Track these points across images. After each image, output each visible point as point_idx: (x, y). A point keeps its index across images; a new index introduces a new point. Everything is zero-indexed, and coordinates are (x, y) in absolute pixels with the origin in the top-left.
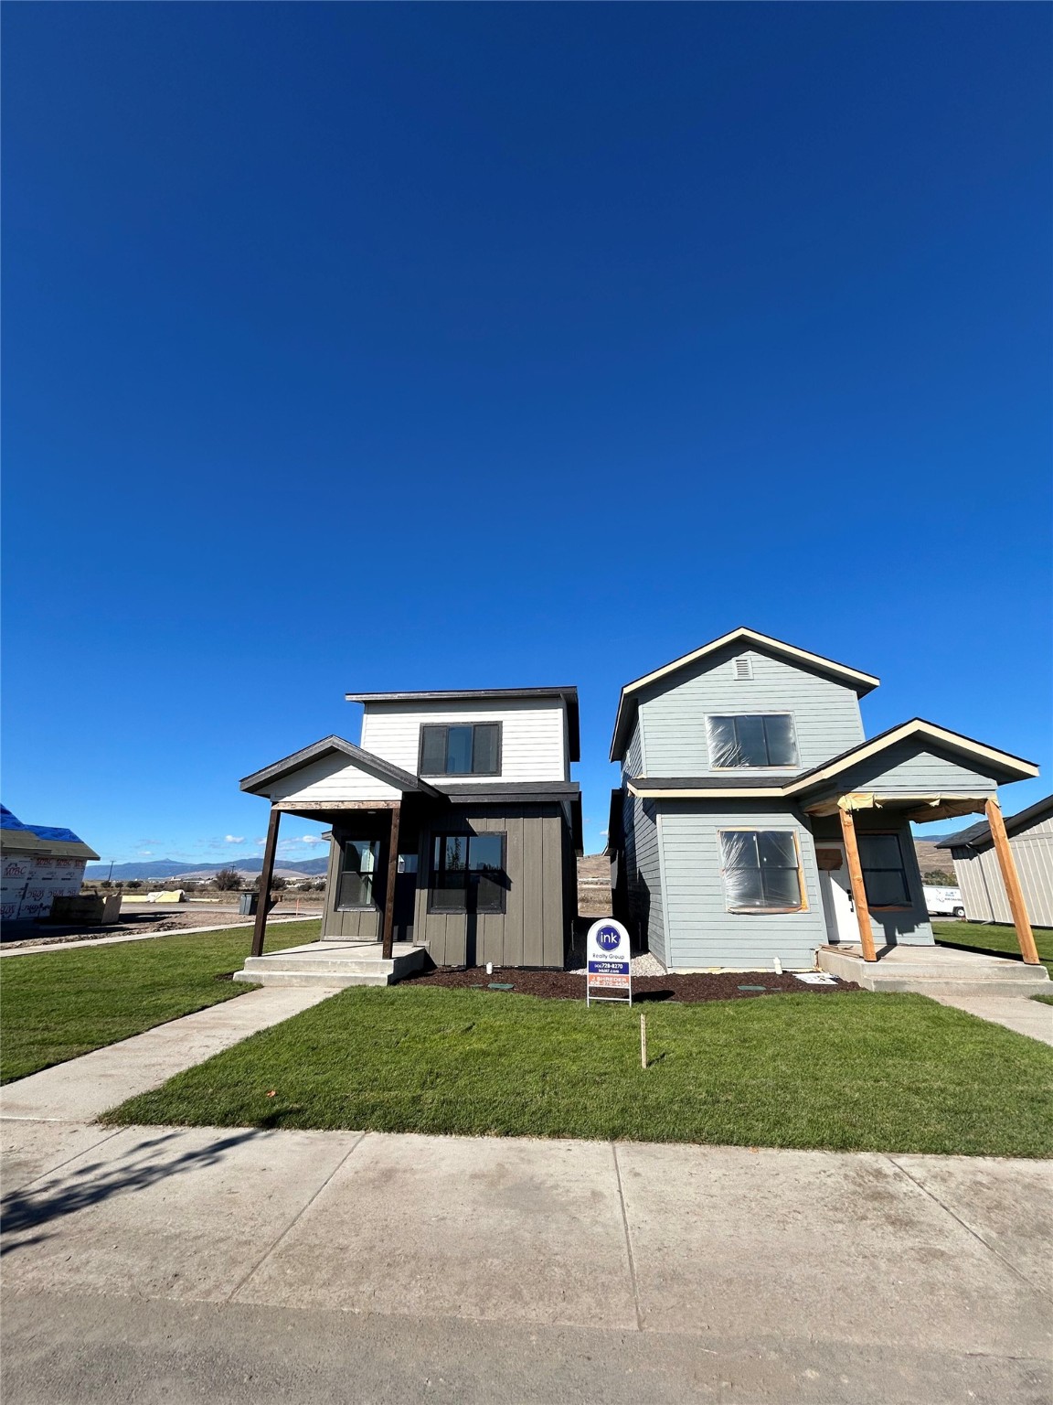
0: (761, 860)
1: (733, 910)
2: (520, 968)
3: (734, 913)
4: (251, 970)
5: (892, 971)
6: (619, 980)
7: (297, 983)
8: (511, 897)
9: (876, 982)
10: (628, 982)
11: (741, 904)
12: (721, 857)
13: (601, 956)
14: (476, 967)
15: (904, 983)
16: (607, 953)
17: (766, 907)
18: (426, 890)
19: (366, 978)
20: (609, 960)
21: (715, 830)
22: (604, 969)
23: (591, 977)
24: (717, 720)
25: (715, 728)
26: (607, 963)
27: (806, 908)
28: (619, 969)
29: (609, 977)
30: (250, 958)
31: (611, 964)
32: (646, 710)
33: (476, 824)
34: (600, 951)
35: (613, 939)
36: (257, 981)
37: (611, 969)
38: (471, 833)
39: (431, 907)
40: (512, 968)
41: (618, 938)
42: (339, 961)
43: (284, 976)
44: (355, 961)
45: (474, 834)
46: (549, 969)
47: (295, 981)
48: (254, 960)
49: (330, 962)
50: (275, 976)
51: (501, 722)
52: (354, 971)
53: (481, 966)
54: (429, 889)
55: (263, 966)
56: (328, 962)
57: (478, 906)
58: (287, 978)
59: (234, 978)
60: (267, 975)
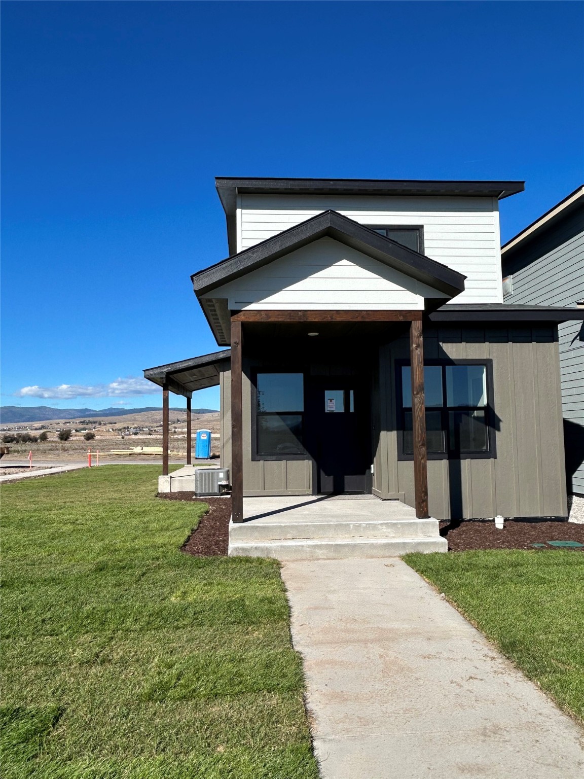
7: (324, 554)
8: (501, 438)
18: (395, 433)
30: (233, 525)
33: (453, 350)
39: (404, 453)
42: (364, 523)
43: (303, 546)
44: (386, 522)
45: (451, 362)
46: (551, 520)
47: (319, 553)
48: (240, 528)
49: (351, 526)
50: (289, 547)
51: (422, 226)
52: (387, 534)
53: (470, 520)
54: (398, 430)
55: (256, 534)
56: (348, 525)
57: (462, 450)
58: (308, 549)
59: (229, 552)
60: (278, 546)
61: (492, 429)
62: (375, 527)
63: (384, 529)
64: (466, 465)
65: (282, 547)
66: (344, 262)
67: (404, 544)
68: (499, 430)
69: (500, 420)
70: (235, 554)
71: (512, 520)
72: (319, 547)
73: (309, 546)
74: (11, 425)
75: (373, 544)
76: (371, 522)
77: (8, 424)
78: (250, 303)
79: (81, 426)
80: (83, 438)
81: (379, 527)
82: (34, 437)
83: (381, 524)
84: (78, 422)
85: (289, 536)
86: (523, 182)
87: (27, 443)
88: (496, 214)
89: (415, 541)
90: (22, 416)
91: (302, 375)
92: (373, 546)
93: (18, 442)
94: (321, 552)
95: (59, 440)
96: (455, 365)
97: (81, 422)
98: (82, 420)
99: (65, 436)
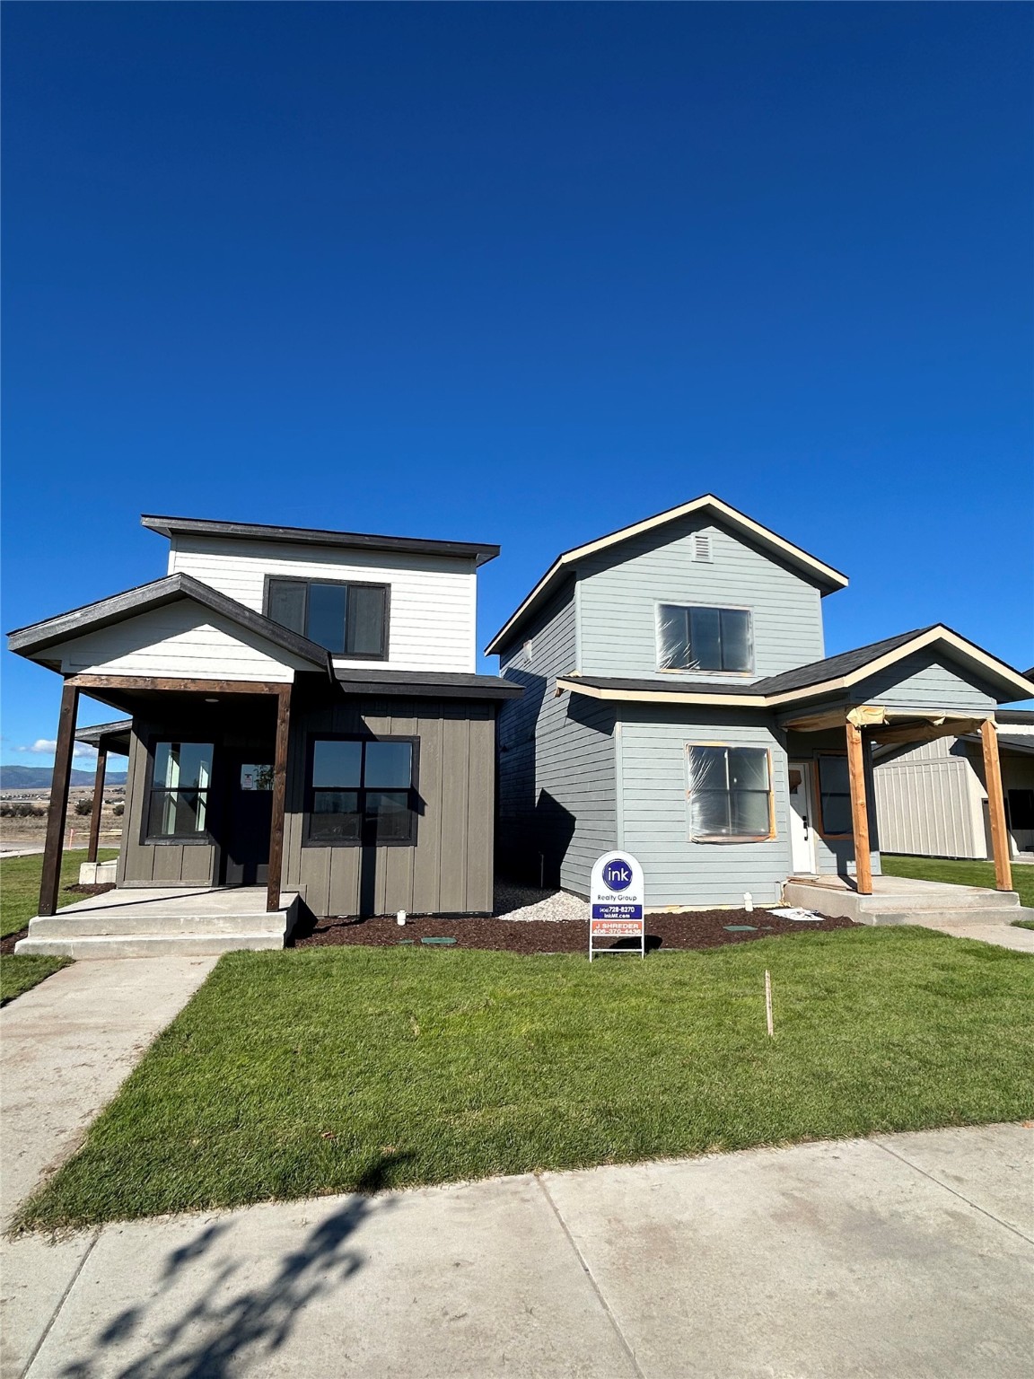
0: (731, 781)
1: (699, 839)
2: (435, 916)
3: (698, 843)
4: (41, 937)
5: (887, 904)
6: (630, 926)
7: (133, 952)
8: (424, 823)
9: (878, 916)
10: (640, 928)
11: (707, 832)
12: (686, 776)
13: (608, 898)
14: (374, 916)
15: (903, 916)
16: (615, 894)
17: (734, 835)
18: (301, 815)
19: (248, 940)
20: (617, 902)
21: (682, 744)
22: (611, 913)
23: (595, 925)
24: (669, 611)
25: (664, 621)
26: (615, 906)
27: (774, 837)
28: (630, 913)
29: (617, 923)
30: (37, 919)
31: (620, 906)
32: (585, 588)
33: (377, 725)
34: (607, 892)
35: (623, 876)
36: (60, 954)
37: (620, 913)
38: (367, 736)
39: (309, 838)
40: (423, 916)
41: (629, 875)
42: (197, 917)
43: (109, 943)
44: (223, 916)
45: (373, 738)
46: (474, 916)
47: (129, 950)
48: (44, 921)
49: (182, 920)
50: (93, 943)
51: (389, 585)
52: (224, 930)
53: (382, 916)
54: (304, 812)
55: (64, 929)
56: (179, 919)
57: (378, 837)
58: (115, 946)
59: (16, 950)
60: (78, 943)
61: (413, 813)
62: (210, 921)
63: (221, 924)
64: (381, 852)
65: (83, 943)
66: (207, 627)
67: (232, 940)
68: (423, 814)
69: (425, 804)
70: (23, 952)
71: (430, 916)
72: (130, 943)
73: (116, 943)
74: (12, 792)
75: (195, 940)
76: (205, 916)
77: (8, 791)
78: (89, 666)
79: (116, 796)
80: (112, 811)
81: (216, 921)
82: (39, 809)
83: (218, 918)
84: (111, 789)
85: (104, 931)
86: (499, 546)
87: (27, 817)
88: (473, 577)
89: (246, 937)
90: (31, 779)
91: (211, 746)
92: (194, 943)
93: (13, 816)
94: (131, 950)
95: (75, 815)
96: (377, 740)
97: (116, 791)
98: (118, 787)
99: (85, 809)
